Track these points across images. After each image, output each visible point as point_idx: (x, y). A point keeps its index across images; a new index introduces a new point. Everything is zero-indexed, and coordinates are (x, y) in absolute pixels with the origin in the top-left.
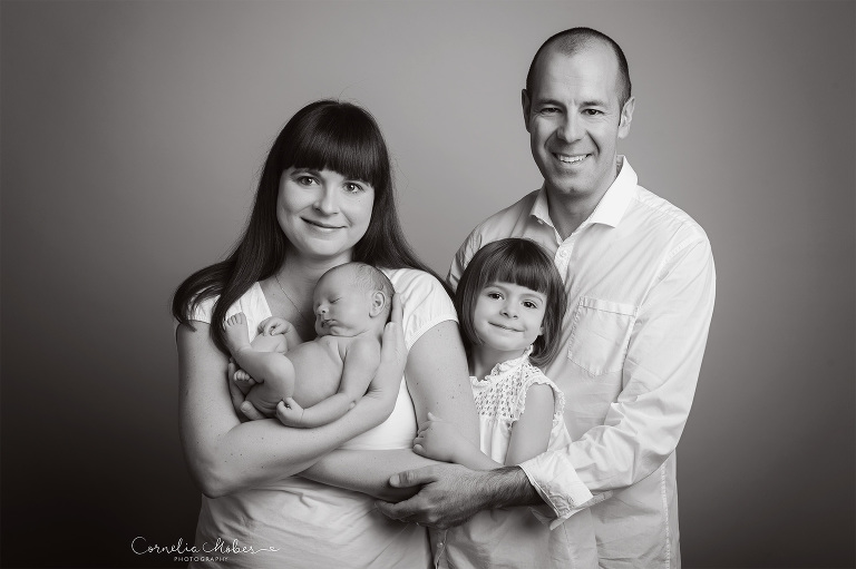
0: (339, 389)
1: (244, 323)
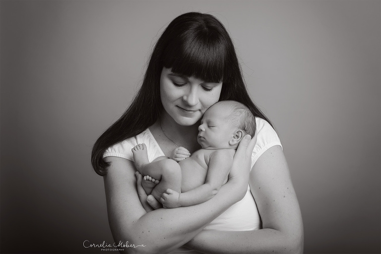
0: (206, 181)
1: (145, 149)
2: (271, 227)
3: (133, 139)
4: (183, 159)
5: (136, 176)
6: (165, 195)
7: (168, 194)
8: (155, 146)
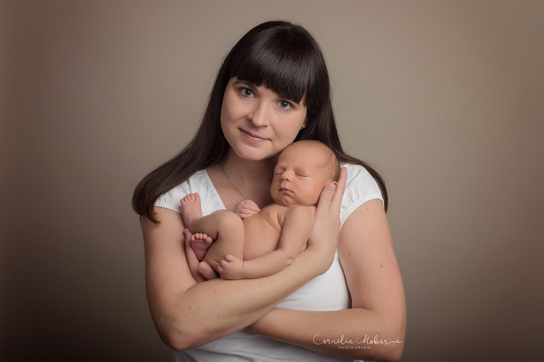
1: (198, 199)
2: (363, 306)
3: (185, 184)
4: (249, 215)
5: (184, 234)
6: (224, 262)
7: (228, 261)
8: (213, 195)
